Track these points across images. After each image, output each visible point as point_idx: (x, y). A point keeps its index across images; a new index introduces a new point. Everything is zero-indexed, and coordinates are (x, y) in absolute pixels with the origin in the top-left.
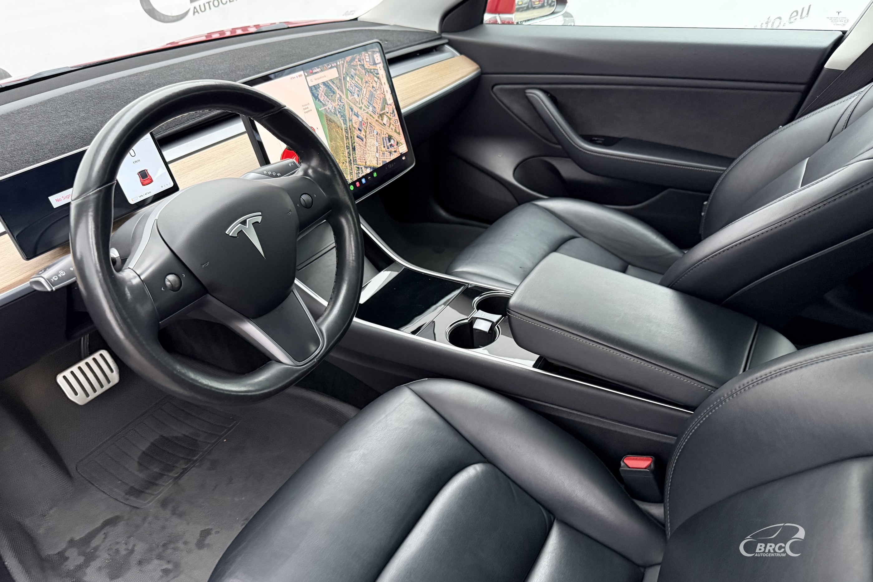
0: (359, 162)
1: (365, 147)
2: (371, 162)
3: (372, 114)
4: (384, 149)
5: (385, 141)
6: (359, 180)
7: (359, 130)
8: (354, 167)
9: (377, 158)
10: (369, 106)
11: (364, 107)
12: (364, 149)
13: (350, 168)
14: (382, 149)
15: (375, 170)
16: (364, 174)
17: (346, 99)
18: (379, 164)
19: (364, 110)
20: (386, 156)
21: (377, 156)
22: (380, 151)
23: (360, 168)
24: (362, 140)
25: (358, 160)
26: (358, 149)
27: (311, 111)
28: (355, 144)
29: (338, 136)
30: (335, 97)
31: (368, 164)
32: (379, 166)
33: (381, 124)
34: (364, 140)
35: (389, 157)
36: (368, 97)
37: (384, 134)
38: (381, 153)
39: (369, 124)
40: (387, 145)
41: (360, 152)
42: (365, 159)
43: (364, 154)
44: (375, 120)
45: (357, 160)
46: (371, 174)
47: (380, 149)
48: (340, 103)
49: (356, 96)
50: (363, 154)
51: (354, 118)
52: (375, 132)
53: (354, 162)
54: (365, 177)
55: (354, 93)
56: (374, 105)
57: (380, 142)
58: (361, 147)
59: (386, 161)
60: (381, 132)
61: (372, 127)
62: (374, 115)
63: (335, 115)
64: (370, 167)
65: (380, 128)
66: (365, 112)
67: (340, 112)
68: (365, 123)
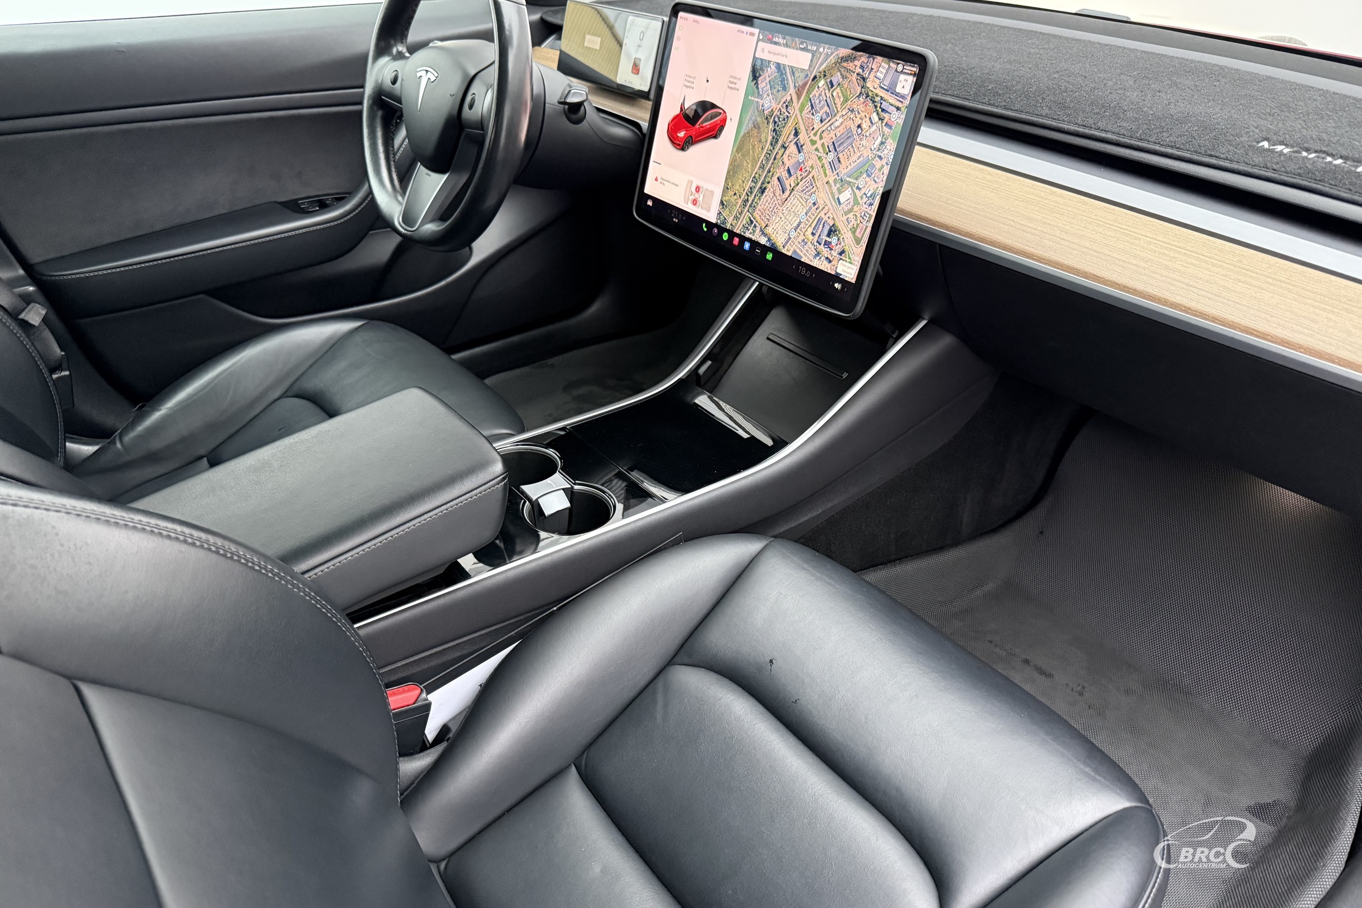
0: (757, 214)
1: (779, 202)
3: (827, 166)
4: (811, 237)
5: (822, 227)
6: (743, 239)
7: (789, 171)
9: (790, 238)
10: (830, 151)
11: (818, 145)
12: (777, 205)
13: (740, 210)
14: (808, 233)
15: (774, 250)
16: (754, 238)
17: (797, 111)
18: (786, 248)
19: (817, 149)
21: (793, 234)
22: (802, 234)
23: (753, 224)
24: (782, 189)
25: (757, 211)
26: (768, 197)
28: (769, 186)
29: (751, 152)
30: (783, 97)
31: (769, 230)
32: (784, 251)
33: (833, 197)
34: (787, 193)
35: (811, 257)
36: (838, 134)
37: (827, 215)
38: (802, 237)
39: (810, 176)
40: (820, 235)
41: (769, 204)
42: (768, 220)
43: (772, 211)
44: (825, 180)
45: (757, 209)
46: (765, 249)
47: (804, 230)
48: (784, 110)
49: (817, 119)
50: (770, 210)
51: (793, 148)
52: (813, 199)
53: (751, 208)
54: (754, 244)
55: (817, 112)
56: (840, 155)
57: (812, 221)
58: (775, 198)
59: (803, 258)
60: (824, 208)
61: (813, 187)
62: (828, 171)
63: (766, 122)
64: (769, 240)
65: (828, 202)
66: (817, 155)
67: (775, 123)
68: (806, 171)
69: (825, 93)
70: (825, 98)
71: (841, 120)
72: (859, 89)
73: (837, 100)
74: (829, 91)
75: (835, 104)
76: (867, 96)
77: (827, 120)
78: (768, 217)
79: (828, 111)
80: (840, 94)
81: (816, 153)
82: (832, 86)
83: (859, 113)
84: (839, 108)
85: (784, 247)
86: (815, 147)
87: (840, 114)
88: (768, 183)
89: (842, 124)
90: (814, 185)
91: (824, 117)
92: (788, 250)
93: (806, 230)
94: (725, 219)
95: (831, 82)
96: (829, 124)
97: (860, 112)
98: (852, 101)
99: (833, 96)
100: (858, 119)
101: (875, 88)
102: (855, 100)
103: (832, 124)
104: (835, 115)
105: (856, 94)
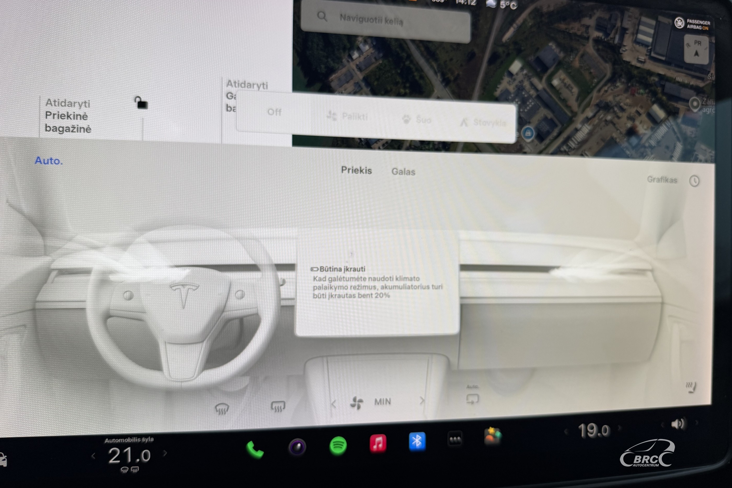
69: (532, 85)
70: (532, 92)
71: (586, 129)
72: (608, 69)
73: (565, 93)
74: (540, 79)
75: (564, 101)
76: (630, 77)
77: (555, 133)
79: (550, 115)
80: (568, 81)
82: (545, 68)
83: (622, 110)
84: (575, 107)
87: (581, 117)
89: (590, 134)
91: (545, 127)
95: (539, 61)
96: (561, 140)
97: (625, 107)
98: (599, 91)
99: (552, 86)
100: (624, 119)
101: (641, 62)
102: (606, 88)
103: (569, 138)
104: (571, 121)
105: (605, 76)
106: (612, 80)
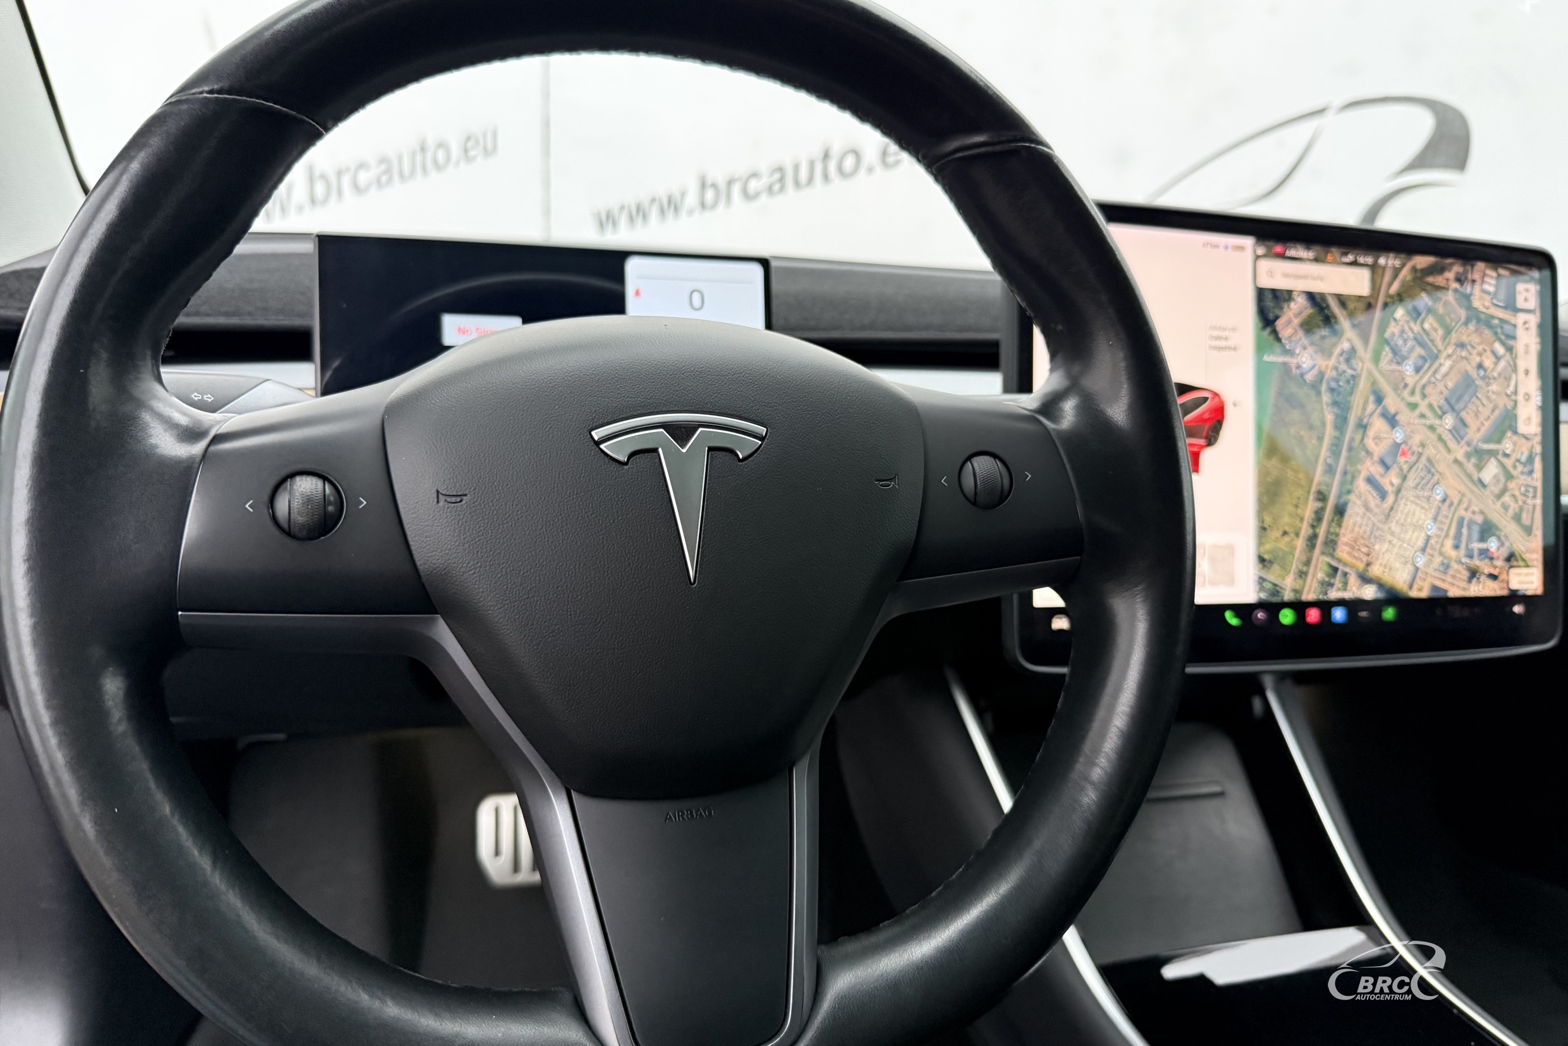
0: (1343, 552)
1: (1382, 517)
2: (1387, 570)
3: (1447, 437)
4: (1453, 553)
5: (1465, 531)
6: (1325, 606)
7: (1383, 462)
8: (1318, 560)
9: (1417, 569)
10: (1444, 413)
11: (1423, 408)
12: (1379, 524)
13: (1304, 558)
14: (1443, 549)
15: (1394, 598)
16: (1347, 595)
17: (1369, 365)
18: (1415, 587)
19: (1422, 416)
20: (1454, 577)
21: (1421, 561)
22: (1436, 554)
23: (1339, 573)
24: (1381, 496)
25: (1343, 548)
26: (1356, 516)
27: (1232, 352)
28: (1352, 497)
30: (1335, 345)
31: (1376, 571)
32: (1414, 594)
33: (1470, 477)
34: (1390, 499)
35: (1464, 584)
36: (1450, 385)
37: (1470, 510)
38: (1438, 560)
39: (1423, 459)
40: (1467, 545)
41: (1361, 528)
42: (1368, 555)
43: (1371, 538)
44: (1450, 458)
45: (1341, 544)
46: (1376, 606)
47: (1438, 547)
48: (1343, 367)
49: (1408, 368)
50: (1367, 536)
51: (1378, 425)
52: (1438, 494)
53: (1327, 547)
54: (1353, 606)
55: (1404, 358)
56: (1463, 414)
57: (1445, 528)
58: (1370, 514)
59: (1446, 591)
60: (1460, 502)
61: (1433, 475)
62: (1452, 444)
63: (1313, 393)
64: (1381, 585)
65: (1463, 489)
66: (1425, 425)
67: (1332, 390)
68: (1413, 453)
69: (1411, 327)
70: (1411, 335)
71: (1448, 363)
72: (1463, 314)
73: (1433, 334)
74: (1415, 322)
75: (1432, 341)
76: (1478, 321)
77: (1426, 367)
78: (1364, 550)
79: (1423, 352)
80: (1436, 325)
81: (1423, 421)
82: (1419, 314)
83: (1473, 347)
84: (1440, 346)
85: (1411, 587)
86: (1417, 412)
87: (1444, 354)
88: (1349, 492)
89: (1451, 368)
90: (1433, 470)
91: (1420, 362)
92: (1420, 590)
93: (1442, 545)
94: (1275, 585)
95: (1415, 308)
96: (1430, 373)
97: (1475, 345)
98: (1457, 332)
99: (1424, 330)
100: (1475, 355)
101: (1487, 308)
102: (1462, 330)
103: (1436, 372)
104: (1436, 357)
105: (1460, 320)
106: (1466, 323)
